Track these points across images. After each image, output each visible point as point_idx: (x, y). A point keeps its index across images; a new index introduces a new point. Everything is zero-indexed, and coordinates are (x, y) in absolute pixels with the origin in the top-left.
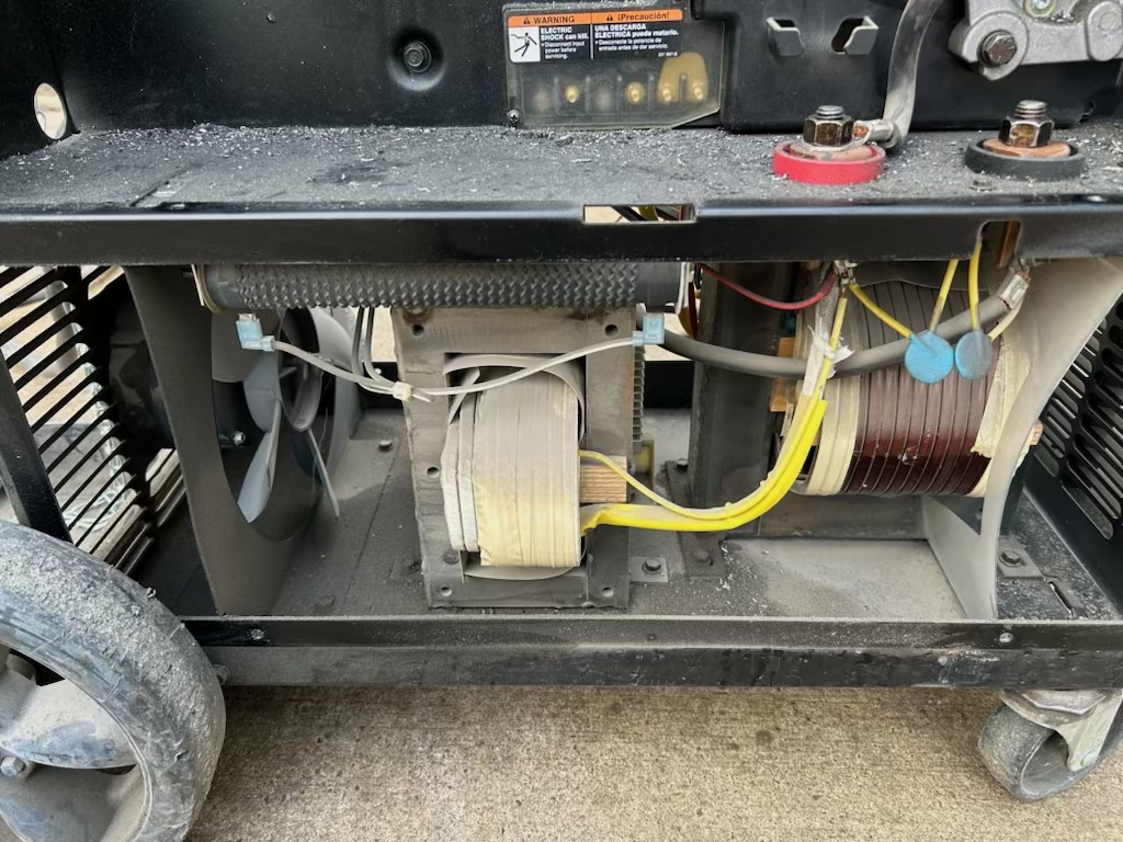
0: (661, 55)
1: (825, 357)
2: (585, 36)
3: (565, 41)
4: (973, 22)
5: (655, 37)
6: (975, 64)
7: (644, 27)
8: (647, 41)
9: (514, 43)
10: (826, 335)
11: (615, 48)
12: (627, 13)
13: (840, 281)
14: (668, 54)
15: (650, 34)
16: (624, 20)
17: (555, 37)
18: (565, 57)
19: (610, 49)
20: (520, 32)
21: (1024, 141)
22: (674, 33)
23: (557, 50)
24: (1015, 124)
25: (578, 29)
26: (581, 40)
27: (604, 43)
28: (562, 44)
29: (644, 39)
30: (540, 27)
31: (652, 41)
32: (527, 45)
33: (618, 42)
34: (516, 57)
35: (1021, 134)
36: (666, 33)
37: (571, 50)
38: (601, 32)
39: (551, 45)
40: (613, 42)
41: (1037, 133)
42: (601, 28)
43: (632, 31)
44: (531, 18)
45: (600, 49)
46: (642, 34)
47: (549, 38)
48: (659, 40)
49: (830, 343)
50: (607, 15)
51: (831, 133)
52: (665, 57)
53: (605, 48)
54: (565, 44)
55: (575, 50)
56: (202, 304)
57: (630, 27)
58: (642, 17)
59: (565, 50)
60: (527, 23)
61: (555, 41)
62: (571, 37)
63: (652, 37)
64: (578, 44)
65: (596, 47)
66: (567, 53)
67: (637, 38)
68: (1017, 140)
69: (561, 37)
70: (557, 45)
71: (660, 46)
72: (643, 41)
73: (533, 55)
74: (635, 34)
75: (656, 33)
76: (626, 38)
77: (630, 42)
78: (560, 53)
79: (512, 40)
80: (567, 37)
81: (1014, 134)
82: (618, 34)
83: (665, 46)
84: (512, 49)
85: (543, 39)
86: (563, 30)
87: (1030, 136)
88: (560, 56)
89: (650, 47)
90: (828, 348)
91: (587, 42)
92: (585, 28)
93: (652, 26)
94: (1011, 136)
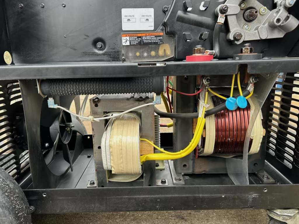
0: (159, 43)
1: (204, 107)
2: (140, 39)
3: (135, 40)
4: (231, 31)
5: (157, 39)
6: (233, 40)
7: (154, 37)
8: (155, 40)
9: (123, 41)
10: (203, 101)
11: (148, 42)
12: (150, 34)
13: (205, 87)
14: (160, 43)
15: (156, 38)
16: (150, 35)
17: (133, 39)
18: (136, 44)
19: (146, 42)
20: (125, 38)
21: (247, 52)
22: (162, 38)
23: (134, 42)
24: (243, 48)
25: (138, 37)
26: (139, 40)
27: (145, 40)
28: (135, 41)
29: (154, 39)
30: (129, 37)
31: (156, 40)
32: (126, 41)
33: (148, 40)
34: (124, 44)
35: (245, 51)
36: (160, 38)
37: (137, 42)
38: (144, 38)
39: (132, 41)
40: (147, 40)
41: (249, 50)
42: (144, 37)
43: (151, 38)
44: (127, 35)
45: (144, 42)
46: (154, 38)
47: (132, 39)
48: (158, 40)
49: (205, 103)
50: (145, 34)
51: (199, 50)
52: (160, 44)
53: (145, 42)
54: (136, 41)
55: (138, 42)
56: (39, 93)
57: (151, 37)
58: (154, 34)
59: (136, 42)
60: (126, 36)
61: (133, 40)
62: (137, 39)
63: (156, 39)
64: (139, 41)
65: (143, 41)
66: (136, 43)
67: (153, 39)
68: (245, 52)
69: (135, 39)
70: (134, 41)
71: (158, 41)
72: (154, 40)
73: (128, 43)
74: (152, 38)
75: (157, 38)
76: (150, 39)
77: (151, 40)
78: (134, 43)
79: (123, 40)
80: (136, 39)
81: (244, 51)
82: (148, 38)
83: (160, 41)
84: (123, 42)
85: (130, 40)
86: (135, 37)
87: (248, 51)
88: (134, 44)
89: (156, 41)
90: (204, 104)
91: (141, 40)
92: (140, 37)
93: (156, 37)
94: (243, 51)
